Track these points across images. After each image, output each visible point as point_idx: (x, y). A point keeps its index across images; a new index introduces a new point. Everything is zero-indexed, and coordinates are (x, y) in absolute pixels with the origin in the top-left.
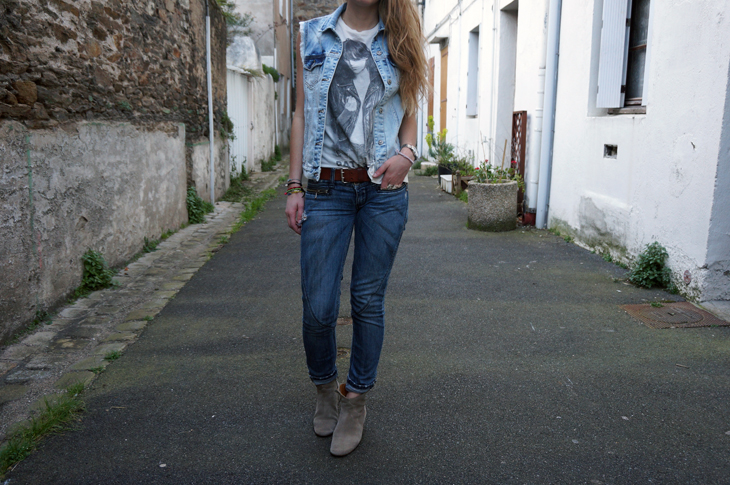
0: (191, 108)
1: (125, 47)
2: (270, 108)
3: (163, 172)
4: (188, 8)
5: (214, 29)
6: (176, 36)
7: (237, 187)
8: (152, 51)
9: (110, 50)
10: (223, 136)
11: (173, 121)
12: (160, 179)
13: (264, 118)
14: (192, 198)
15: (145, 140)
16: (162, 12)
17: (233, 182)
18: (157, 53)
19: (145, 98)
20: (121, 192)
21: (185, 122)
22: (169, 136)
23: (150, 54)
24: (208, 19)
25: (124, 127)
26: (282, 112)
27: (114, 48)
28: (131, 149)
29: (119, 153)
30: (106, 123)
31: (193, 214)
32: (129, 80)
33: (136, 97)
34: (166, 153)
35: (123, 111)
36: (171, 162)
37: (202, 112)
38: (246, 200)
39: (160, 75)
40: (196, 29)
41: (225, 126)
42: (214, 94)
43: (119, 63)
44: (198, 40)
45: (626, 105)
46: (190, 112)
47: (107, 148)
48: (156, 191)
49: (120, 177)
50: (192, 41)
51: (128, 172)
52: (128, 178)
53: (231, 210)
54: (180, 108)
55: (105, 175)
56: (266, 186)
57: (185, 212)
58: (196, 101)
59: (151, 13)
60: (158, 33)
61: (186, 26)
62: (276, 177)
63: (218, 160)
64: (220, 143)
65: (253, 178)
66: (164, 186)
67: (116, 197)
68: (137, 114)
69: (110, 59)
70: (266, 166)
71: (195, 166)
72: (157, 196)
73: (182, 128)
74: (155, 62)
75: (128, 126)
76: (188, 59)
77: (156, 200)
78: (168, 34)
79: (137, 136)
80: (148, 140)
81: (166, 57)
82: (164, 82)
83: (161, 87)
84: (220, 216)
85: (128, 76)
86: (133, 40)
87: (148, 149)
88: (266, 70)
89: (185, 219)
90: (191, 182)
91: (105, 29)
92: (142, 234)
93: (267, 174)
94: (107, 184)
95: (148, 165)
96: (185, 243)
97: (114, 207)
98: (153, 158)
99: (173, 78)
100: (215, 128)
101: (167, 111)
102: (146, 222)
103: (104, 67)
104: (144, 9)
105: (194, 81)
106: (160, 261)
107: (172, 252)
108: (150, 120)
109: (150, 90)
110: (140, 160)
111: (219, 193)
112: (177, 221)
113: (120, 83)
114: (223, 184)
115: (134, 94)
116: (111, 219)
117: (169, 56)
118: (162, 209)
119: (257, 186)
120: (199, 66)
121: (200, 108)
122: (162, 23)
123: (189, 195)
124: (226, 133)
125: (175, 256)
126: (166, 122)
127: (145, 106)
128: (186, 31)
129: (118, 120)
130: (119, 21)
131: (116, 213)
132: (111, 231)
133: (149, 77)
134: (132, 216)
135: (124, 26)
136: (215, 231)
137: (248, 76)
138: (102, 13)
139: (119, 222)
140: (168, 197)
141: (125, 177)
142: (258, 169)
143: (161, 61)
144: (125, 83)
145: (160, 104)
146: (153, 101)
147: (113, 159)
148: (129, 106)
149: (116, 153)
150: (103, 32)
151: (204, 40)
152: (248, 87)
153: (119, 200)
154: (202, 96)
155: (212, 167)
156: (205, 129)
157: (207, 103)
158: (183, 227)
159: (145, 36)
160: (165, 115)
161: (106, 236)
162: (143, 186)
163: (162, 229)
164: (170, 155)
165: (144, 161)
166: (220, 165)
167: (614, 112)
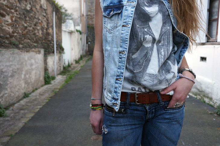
0: (46, 43)
1: (16, 20)
2: (78, 43)
3: (34, 67)
4: (46, 8)
5: (57, 17)
6: (40, 18)
7: (65, 70)
8: (29, 23)
9: (7, 21)
10: (60, 53)
11: (39, 48)
12: (32, 70)
13: (76, 46)
14: (46, 76)
15: (25, 56)
16: (34, 9)
17: (64, 68)
18: (31, 24)
19: (25, 40)
20: (12, 76)
21: (44, 48)
22: (37, 53)
23: (28, 24)
24: (54, 13)
25: (14, 51)
26: (83, 44)
27: (10, 21)
28: (18, 59)
29: (12, 61)
30: (4, 50)
31: (47, 81)
32: (17, 33)
33: (21, 39)
34: (35, 60)
35: (14, 45)
36: (37, 63)
37: (52, 45)
38: (68, 75)
39: (32, 31)
40: (49, 16)
41: (61, 49)
42: (56, 38)
43: (12, 27)
44: (50, 20)
45: (208, 42)
46: (46, 45)
47: (5, 60)
48: (30, 74)
49: (12, 70)
50: (47, 20)
51: (16, 68)
52: (16, 70)
53: (62, 79)
54: (42, 43)
55: (3, 70)
56: (76, 69)
57: (43, 81)
58: (49, 41)
59: (28, 9)
60: (32, 16)
61: (45, 14)
62: (80, 66)
63: (58, 61)
64: (59, 55)
65: (72, 66)
66: (34, 72)
67: (10, 79)
68: (21, 46)
69: (8, 25)
70: (77, 62)
71: (48, 64)
72: (31, 76)
73: (42, 51)
74: (30, 27)
75: (16, 51)
76: (46, 26)
77: (30, 78)
78: (37, 17)
79: (21, 54)
80: (26, 56)
81: (35, 25)
82: (34, 34)
83: (33, 36)
84: (58, 81)
85: (17, 32)
86: (20, 18)
87: (26, 58)
88: (77, 31)
89: (43, 83)
90: (46, 70)
91: (4, 13)
92: (23, 91)
93: (77, 65)
94: (4, 74)
95: (26, 65)
96: (41, 93)
97: (8, 83)
98: (29, 62)
99: (38, 33)
100: (57, 50)
101: (36, 44)
102: (25, 87)
103: (4, 28)
104: (25, 7)
105: (48, 34)
106: (29, 102)
107: (35, 97)
108: (27, 48)
109: (28, 37)
110: (22, 63)
111: (59, 72)
112: (40, 84)
113: (13, 34)
114: (60, 69)
115: (20, 38)
116: (7, 87)
117: (37, 25)
118: (33, 81)
119: (73, 69)
120: (50, 29)
121: (51, 43)
122: (34, 13)
123: (45, 74)
124: (61, 52)
125: (35, 100)
126: (35, 49)
127: (25, 43)
128: (45, 16)
129: (11, 48)
130: (13, 11)
131: (9, 85)
132: (6, 92)
133: (27, 32)
134: (18, 85)
135: (15, 13)
136: (53, 87)
137: (71, 33)
138: (3, 7)
139: (11, 88)
140: (36, 76)
141: (14, 70)
142: (74, 63)
143: (33, 26)
144: (15, 34)
145: (32, 42)
146: (29, 41)
147: (8, 64)
148: (17, 43)
149: (9, 61)
150: (4, 14)
151: (52, 20)
152: (71, 36)
153: (11, 80)
154: (52, 39)
155: (55, 63)
156: (52, 51)
157: (53, 41)
158: (42, 86)
159: (25, 17)
160: (35, 46)
161: (4, 95)
162: (24, 73)
163: (33, 88)
164: (37, 60)
165: (24, 63)
166: (59, 62)
167: (203, 44)
